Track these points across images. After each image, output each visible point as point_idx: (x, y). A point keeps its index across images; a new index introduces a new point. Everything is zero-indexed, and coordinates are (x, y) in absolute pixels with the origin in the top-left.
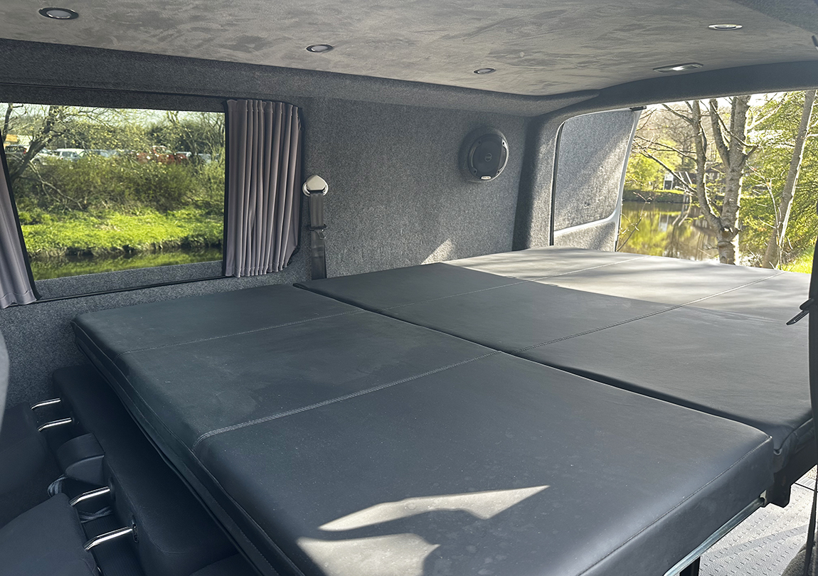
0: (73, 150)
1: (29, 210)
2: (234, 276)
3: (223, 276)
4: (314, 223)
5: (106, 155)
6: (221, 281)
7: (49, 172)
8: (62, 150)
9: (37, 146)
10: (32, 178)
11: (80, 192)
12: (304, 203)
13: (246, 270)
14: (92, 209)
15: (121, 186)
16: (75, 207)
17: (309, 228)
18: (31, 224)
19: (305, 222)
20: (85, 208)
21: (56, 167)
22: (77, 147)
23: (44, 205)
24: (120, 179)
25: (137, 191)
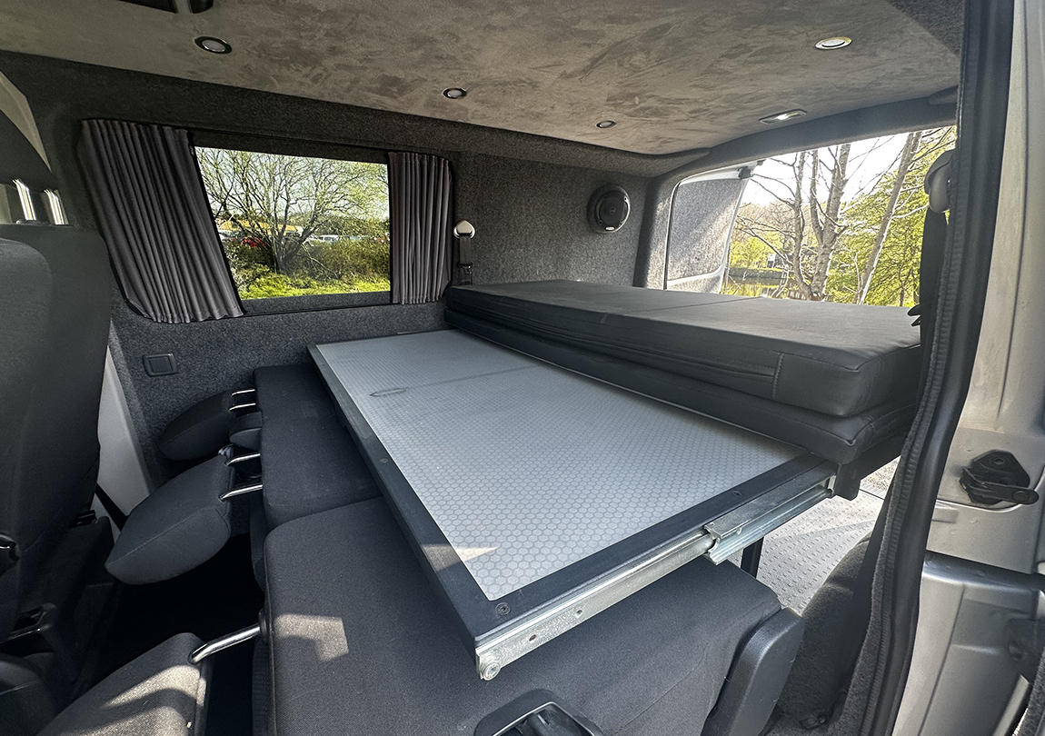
0: (332, 236)
1: (303, 279)
2: (399, 303)
3: (391, 303)
4: (463, 260)
5: (353, 239)
6: (389, 307)
7: (316, 250)
8: (324, 236)
9: (307, 233)
10: (304, 256)
11: (336, 267)
12: (454, 243)
13: (408, 298)
14: (344, 278)
15: (364, 262)
16: (333, 277)
17: (459, 265)
18: (304, 288)
19: (456, 260)
20: (339, 278)
21: (321, 248)
22: (333, 234)
23: (312, 275)
24: (363, 257)
25: (375, 265)
